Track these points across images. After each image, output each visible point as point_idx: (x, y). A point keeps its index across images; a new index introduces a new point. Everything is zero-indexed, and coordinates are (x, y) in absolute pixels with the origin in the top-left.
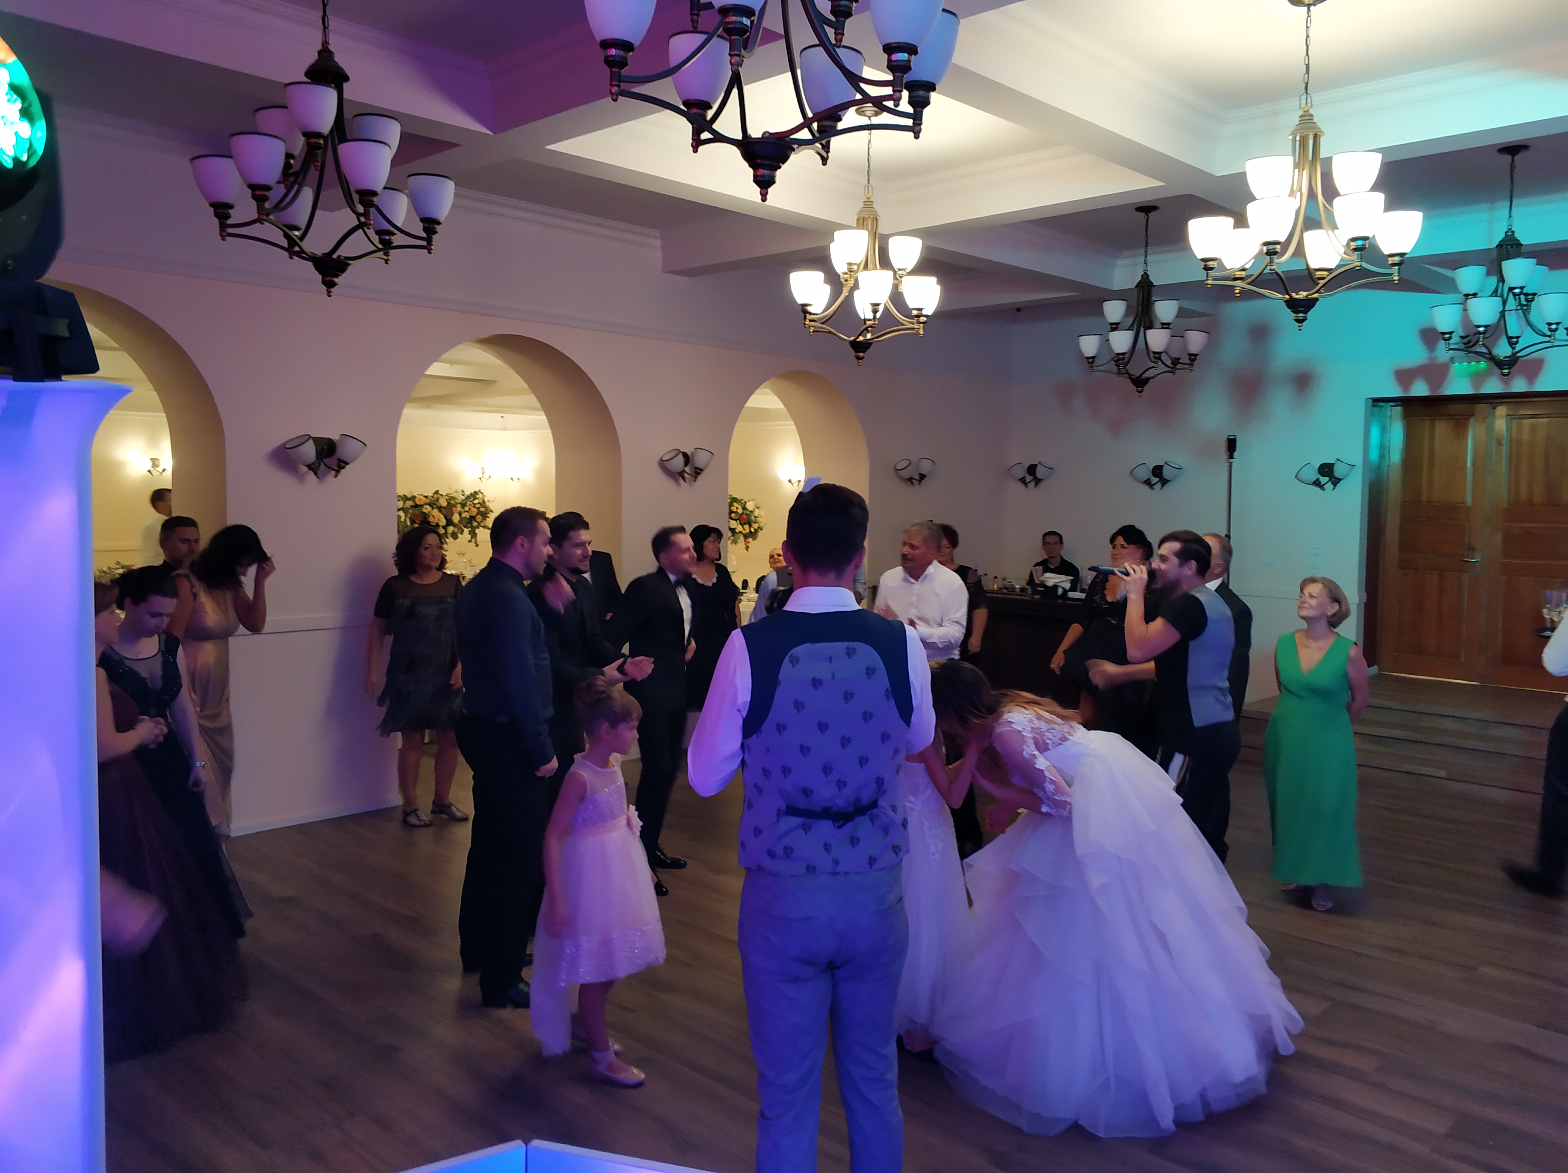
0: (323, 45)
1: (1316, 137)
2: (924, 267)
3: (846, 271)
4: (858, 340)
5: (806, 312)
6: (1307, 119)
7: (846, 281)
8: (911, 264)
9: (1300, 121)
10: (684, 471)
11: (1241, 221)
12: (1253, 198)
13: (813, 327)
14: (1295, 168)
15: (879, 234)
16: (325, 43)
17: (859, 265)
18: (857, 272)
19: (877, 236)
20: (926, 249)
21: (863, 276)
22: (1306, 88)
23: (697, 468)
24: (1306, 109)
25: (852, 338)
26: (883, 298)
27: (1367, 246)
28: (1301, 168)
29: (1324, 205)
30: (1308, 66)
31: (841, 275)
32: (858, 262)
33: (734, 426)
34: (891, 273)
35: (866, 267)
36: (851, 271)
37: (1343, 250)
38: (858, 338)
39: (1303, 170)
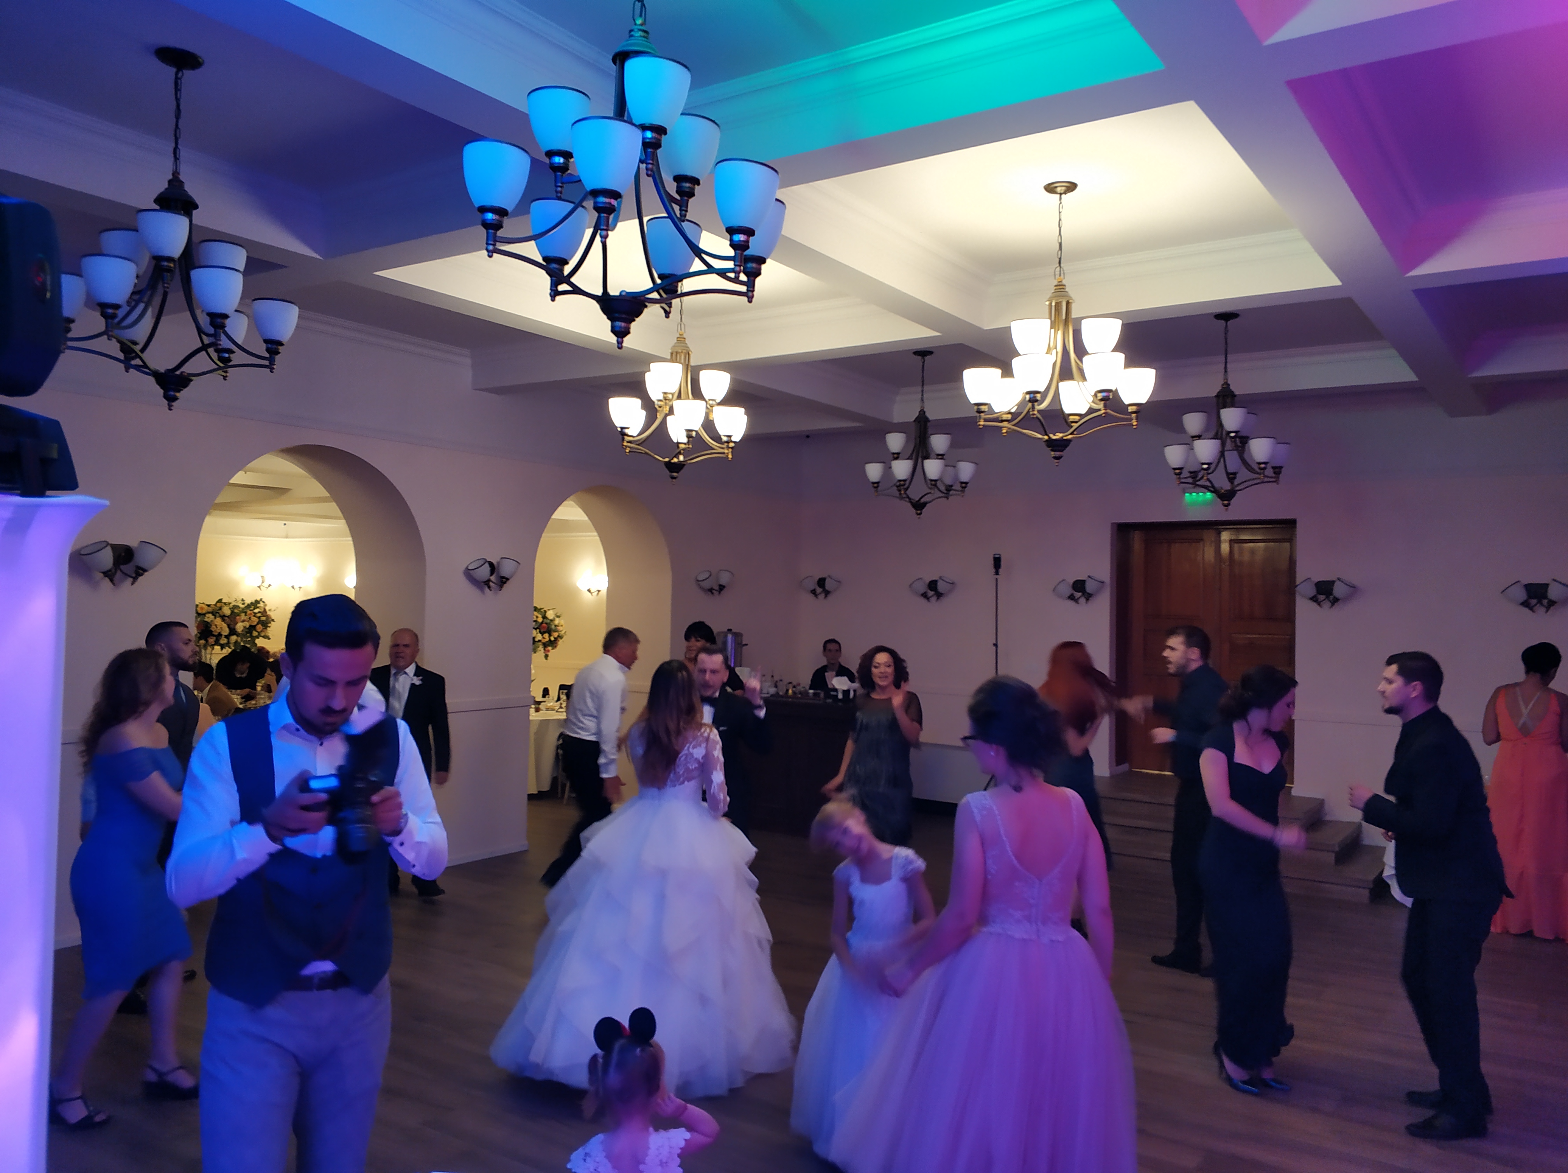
0: (173, 175)
1: (1068, 303)
2: (732, 398)
3: (661, 398)
4: (672, 461)
5: (623, 434)
6: (1060, 288)
7: (660, 407)
8: (720, 395)
9: (1056, 289)
10: (489, 580)
11: (1007, 372)
12: (1017, 354)
13: (629, 447)
14: (1051, 328)
15: (691, 366)
16: (176, 174)
17: (673, 394)
18: (670, 400)
19: (689, 368)
20: (734, 381)
21: (677, 405)
22: (1060, 263)
23: (503, 577)
24: (1059, 280)
25: (667, 460)
26: (696, 425)
27: (1111, 397)
28: (1057, 328)
29: (1076, 362)
30: (1060, 244)
31: (656, 402)
32: (673, 392)
33: (541, 536)
34: (704, 403)
35: (679, 397)
36: (666, 400)
37: (1091, 399)
38: (672, 459)
39: (1058, 330)
